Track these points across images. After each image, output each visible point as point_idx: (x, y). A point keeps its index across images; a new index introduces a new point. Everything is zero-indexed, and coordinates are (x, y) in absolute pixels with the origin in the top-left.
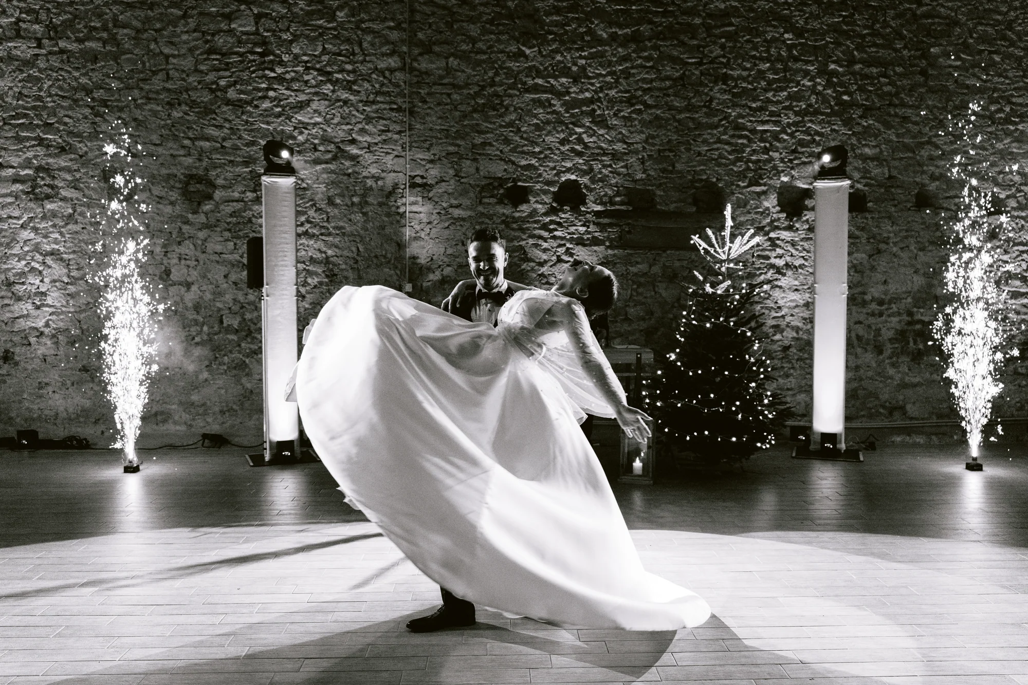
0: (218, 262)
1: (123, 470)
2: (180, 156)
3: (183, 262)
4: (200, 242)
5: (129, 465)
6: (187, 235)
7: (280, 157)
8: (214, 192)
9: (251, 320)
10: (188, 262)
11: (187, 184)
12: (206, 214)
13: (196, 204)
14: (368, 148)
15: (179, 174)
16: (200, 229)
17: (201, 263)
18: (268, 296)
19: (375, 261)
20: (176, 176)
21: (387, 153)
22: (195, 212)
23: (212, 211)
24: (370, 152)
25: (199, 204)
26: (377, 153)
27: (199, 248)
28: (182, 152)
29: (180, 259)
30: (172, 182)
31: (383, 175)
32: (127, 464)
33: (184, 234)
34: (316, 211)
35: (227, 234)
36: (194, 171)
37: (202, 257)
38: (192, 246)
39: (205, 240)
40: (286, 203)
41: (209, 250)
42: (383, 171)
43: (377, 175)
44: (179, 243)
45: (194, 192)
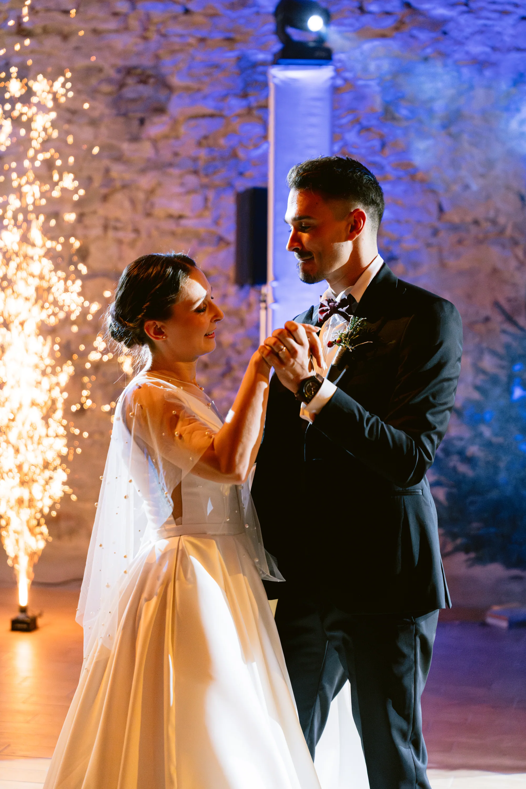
0: (173, 234)
1: (8, 625)
2: (110, 31)
3: (111, 234)
4: (141, 196)
5: (21, 616)
6: (118, 184)
7: (304, 28)
8: (168, 99)
9: (233, 346)
10: (121, 234)
11: (122, 85)
12: (155, 142)
13: (136, 123)
14: (466, 5)
15: (106, 67)
16: (143, 171)
17: (144, 234)
18: (276, 301)
19: (474, 230)
20: (100, 70)
21: (504, 13)
22: (135, 139)
23: (166, 137)
24: (470, 12)
25: (142, 122)
26: (485, 14)
27: (140, 207)
28: (112, 25)
29: (106, 228)
30: (94, 81)
31: (495, 57)
32: (17, 615)
33: (112, 180)
34: (359, 132)
35: (192, 180)
36: (133, 62)
37: (145, 223)
38: (127, 204)
39: (152, 192)
40: (314, 120)
41: (159, 211)
42: (494, 49)
43: (482, 57)
44: (105, 198)
45: (134, 100)
